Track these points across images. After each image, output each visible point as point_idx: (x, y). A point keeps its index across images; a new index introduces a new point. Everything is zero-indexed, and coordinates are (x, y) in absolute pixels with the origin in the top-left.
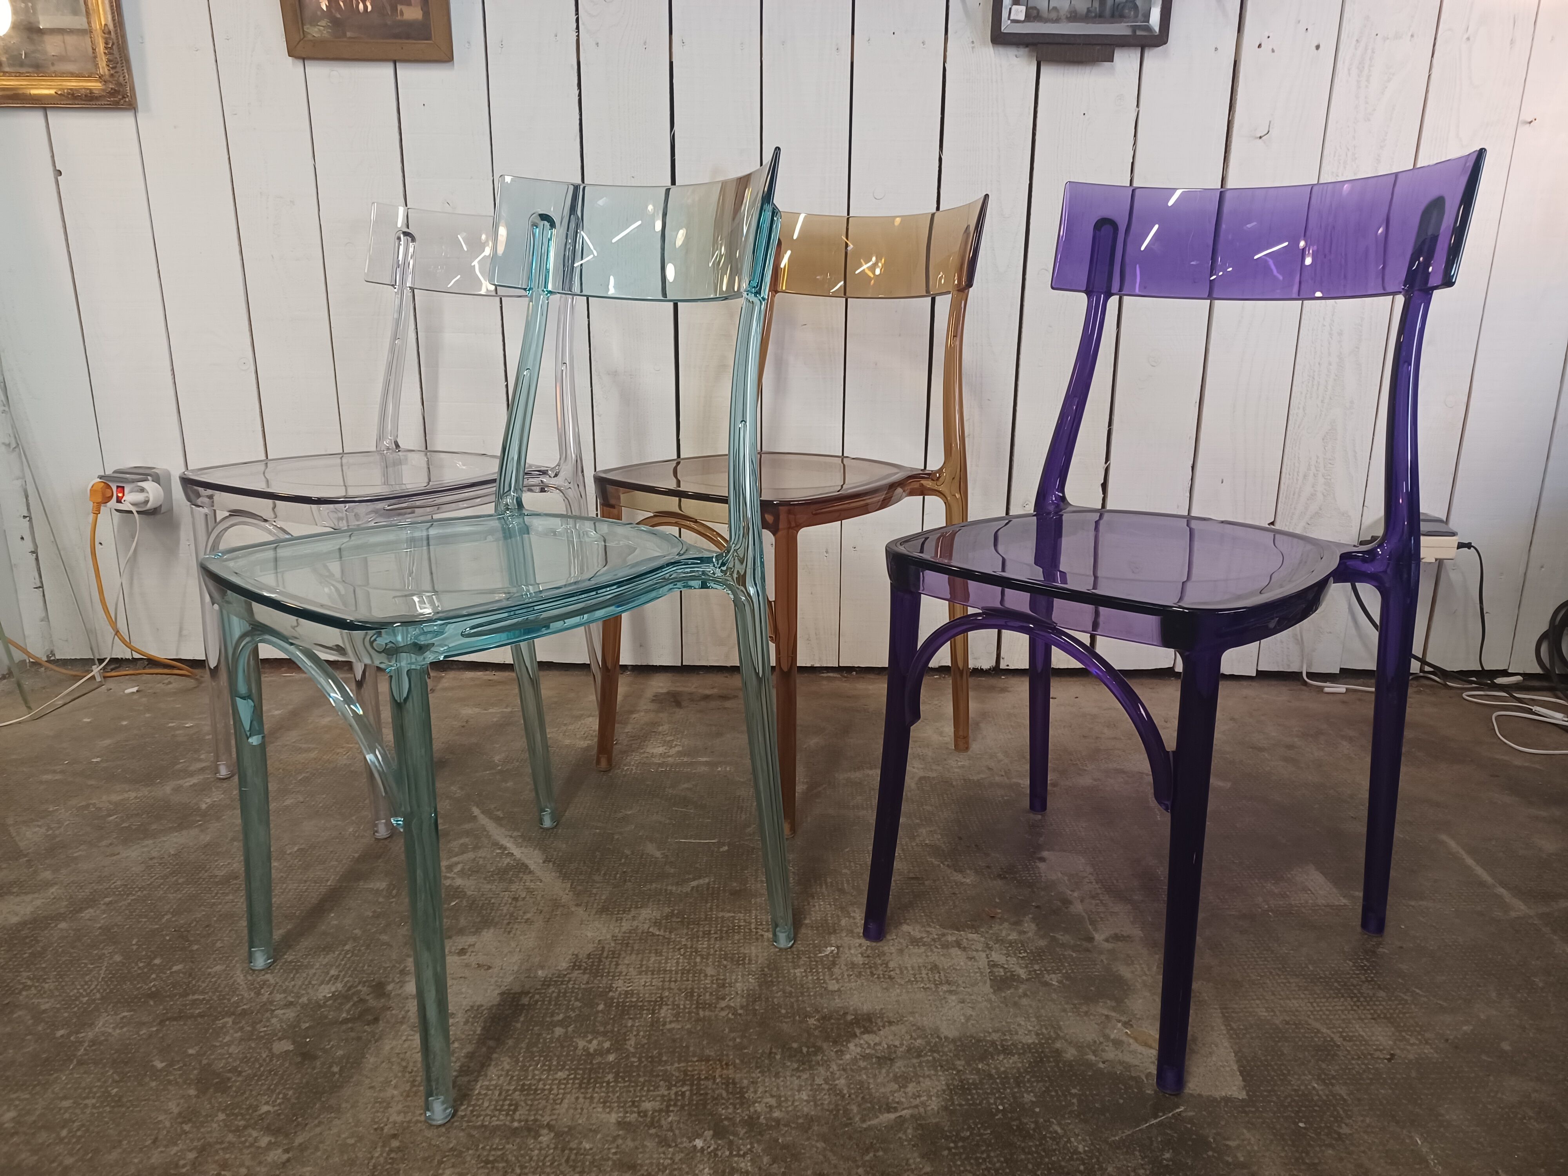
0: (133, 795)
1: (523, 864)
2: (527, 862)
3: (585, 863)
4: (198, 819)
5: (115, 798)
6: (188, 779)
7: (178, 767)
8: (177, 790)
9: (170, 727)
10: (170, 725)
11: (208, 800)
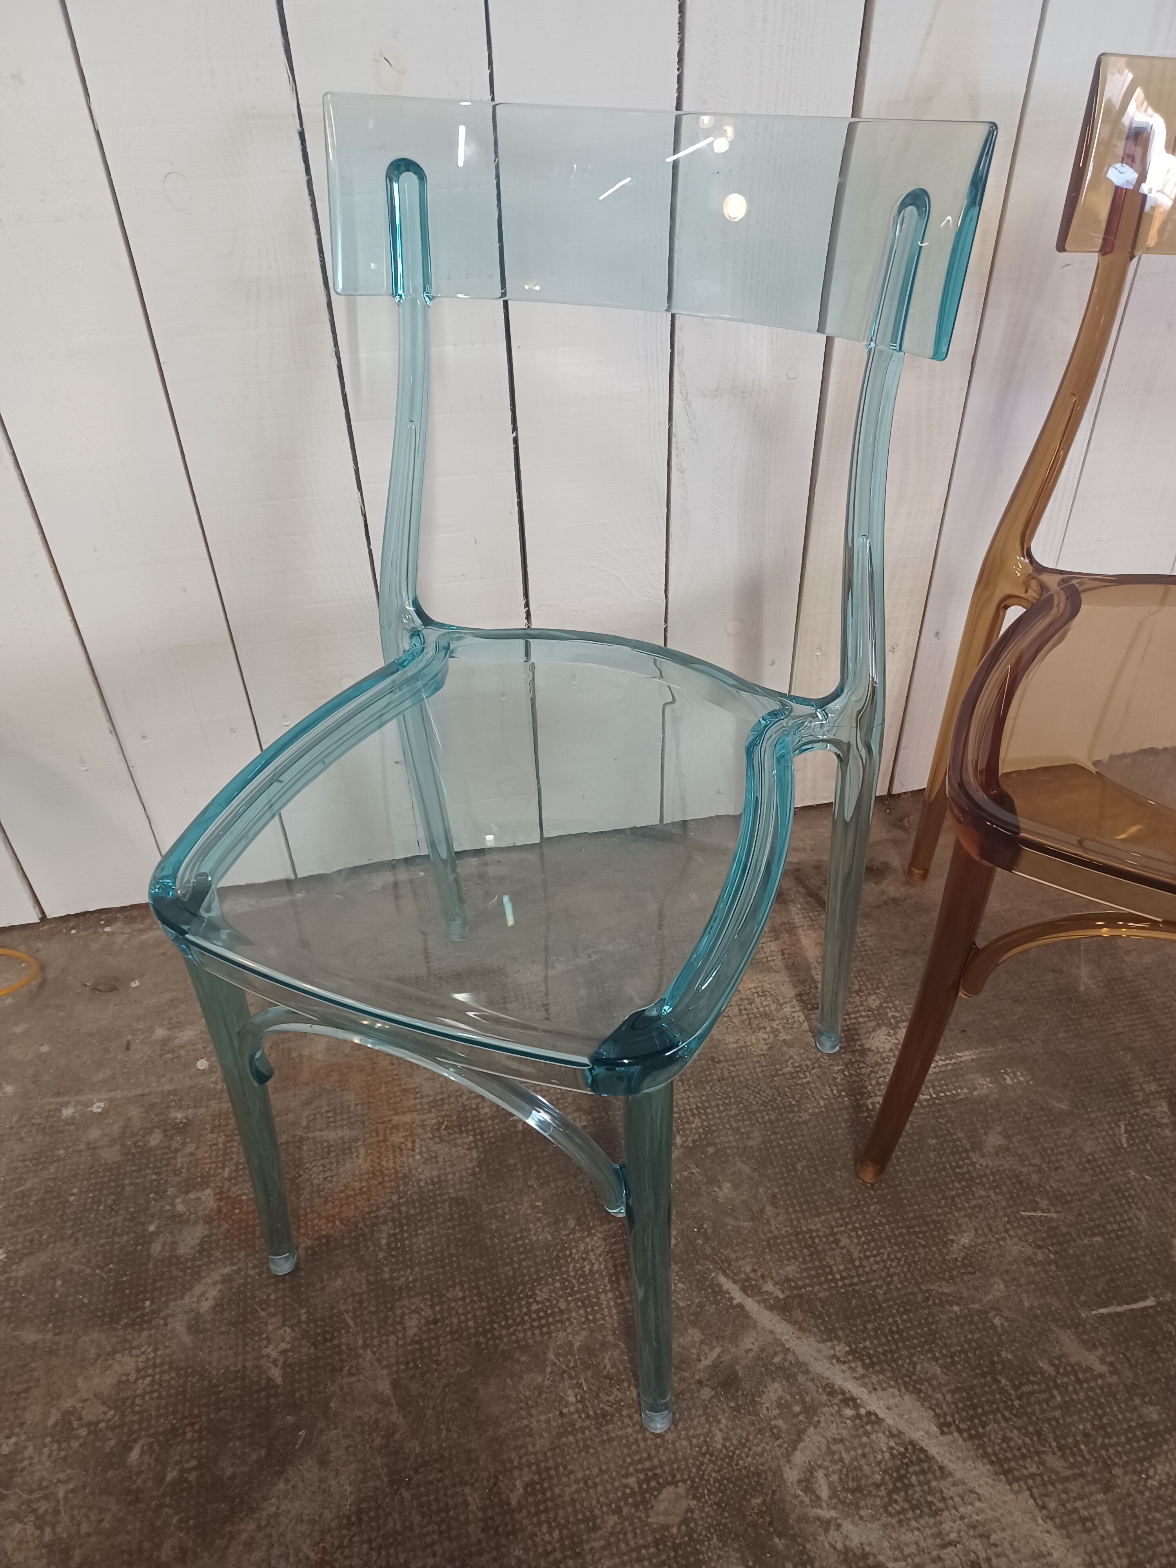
0: (127, 1364)
1: (912, 1443)
2: (917, 1435)
3: (1006, 1420)
4: (290, 1419)
5: (105, 1382)
6: (198, 1289)
7: (156, 1248)
8: (196, 1325)
9: (71, 1121)
10: (67, 1112)
11: (271, 1351)
